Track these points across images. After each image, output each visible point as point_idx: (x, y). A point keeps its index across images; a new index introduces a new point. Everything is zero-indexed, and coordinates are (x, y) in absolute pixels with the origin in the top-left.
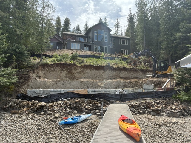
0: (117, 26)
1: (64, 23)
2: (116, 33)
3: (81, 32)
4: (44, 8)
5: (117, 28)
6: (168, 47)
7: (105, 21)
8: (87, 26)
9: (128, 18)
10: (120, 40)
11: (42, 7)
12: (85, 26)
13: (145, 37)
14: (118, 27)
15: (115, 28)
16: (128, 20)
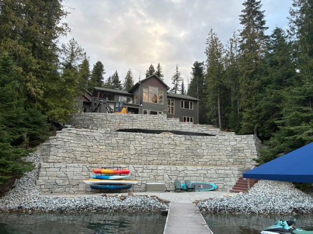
0: (177, 78)
1: (94, 69)
2: (175, 88)
3: (120, 85)
4: (72, 55)
5: (176, 82)
6: (251, 117)
7: (159, 70)
8: (129, 76)
9: (193, 68)
10: (182, 102)
11: (70, 53)
12: (127, 76)
13: (219, 99)
14: (179, 79)
15: (174, 81)
16: (193, 72)
